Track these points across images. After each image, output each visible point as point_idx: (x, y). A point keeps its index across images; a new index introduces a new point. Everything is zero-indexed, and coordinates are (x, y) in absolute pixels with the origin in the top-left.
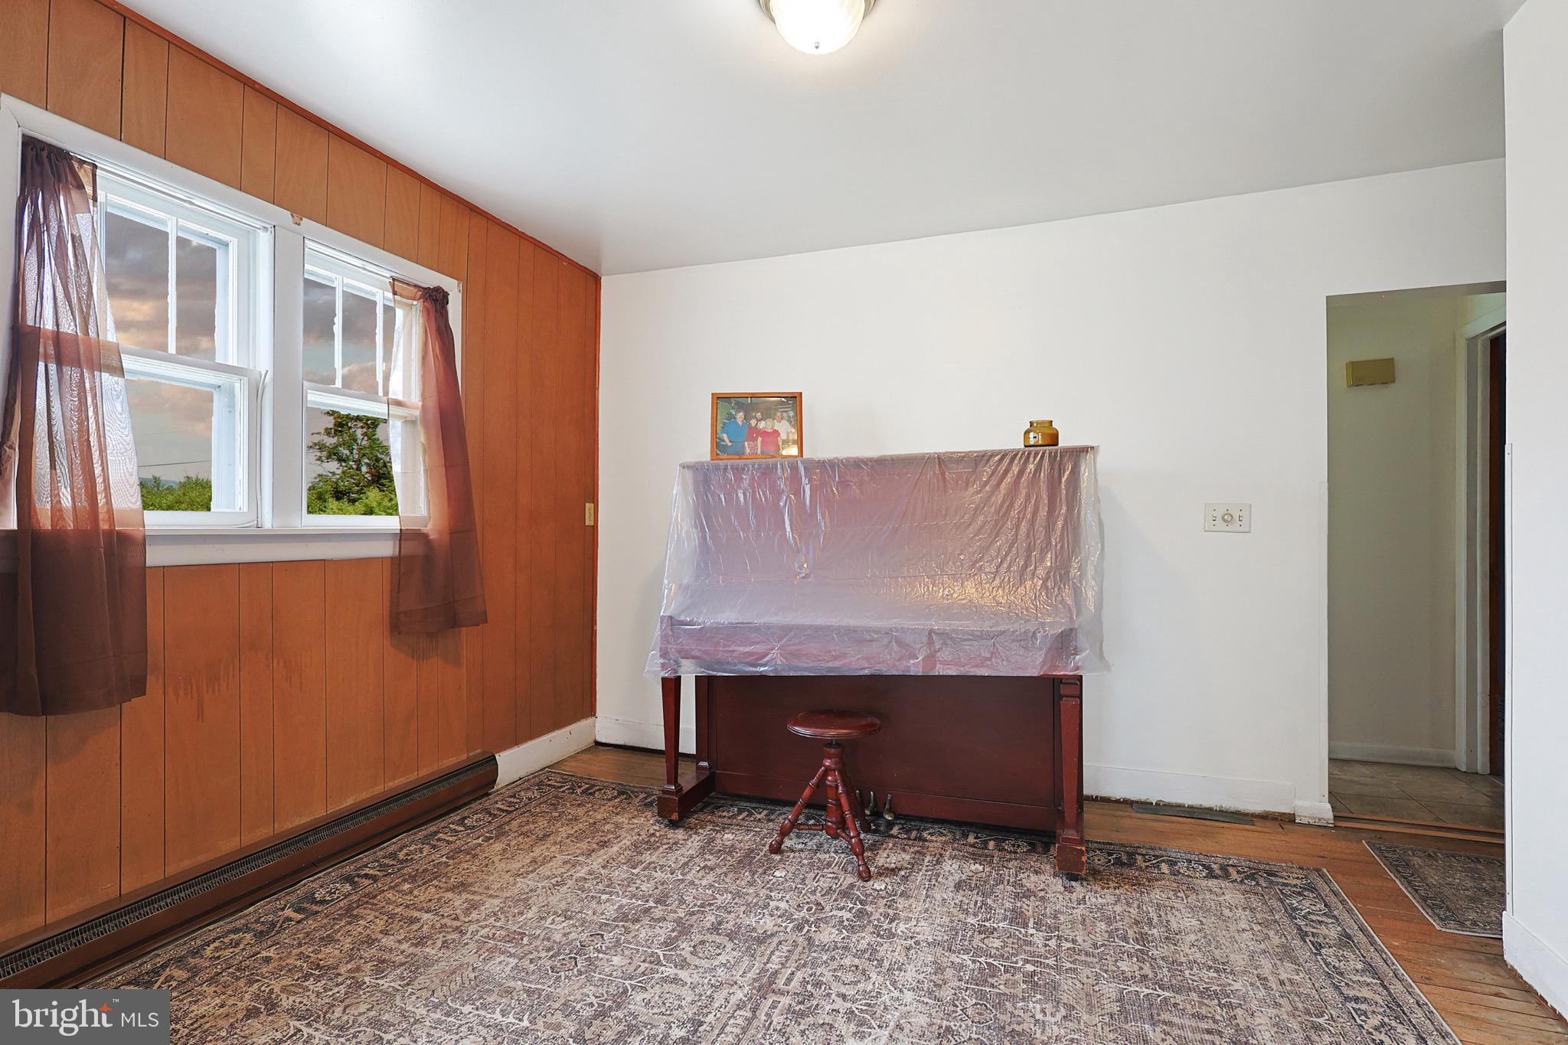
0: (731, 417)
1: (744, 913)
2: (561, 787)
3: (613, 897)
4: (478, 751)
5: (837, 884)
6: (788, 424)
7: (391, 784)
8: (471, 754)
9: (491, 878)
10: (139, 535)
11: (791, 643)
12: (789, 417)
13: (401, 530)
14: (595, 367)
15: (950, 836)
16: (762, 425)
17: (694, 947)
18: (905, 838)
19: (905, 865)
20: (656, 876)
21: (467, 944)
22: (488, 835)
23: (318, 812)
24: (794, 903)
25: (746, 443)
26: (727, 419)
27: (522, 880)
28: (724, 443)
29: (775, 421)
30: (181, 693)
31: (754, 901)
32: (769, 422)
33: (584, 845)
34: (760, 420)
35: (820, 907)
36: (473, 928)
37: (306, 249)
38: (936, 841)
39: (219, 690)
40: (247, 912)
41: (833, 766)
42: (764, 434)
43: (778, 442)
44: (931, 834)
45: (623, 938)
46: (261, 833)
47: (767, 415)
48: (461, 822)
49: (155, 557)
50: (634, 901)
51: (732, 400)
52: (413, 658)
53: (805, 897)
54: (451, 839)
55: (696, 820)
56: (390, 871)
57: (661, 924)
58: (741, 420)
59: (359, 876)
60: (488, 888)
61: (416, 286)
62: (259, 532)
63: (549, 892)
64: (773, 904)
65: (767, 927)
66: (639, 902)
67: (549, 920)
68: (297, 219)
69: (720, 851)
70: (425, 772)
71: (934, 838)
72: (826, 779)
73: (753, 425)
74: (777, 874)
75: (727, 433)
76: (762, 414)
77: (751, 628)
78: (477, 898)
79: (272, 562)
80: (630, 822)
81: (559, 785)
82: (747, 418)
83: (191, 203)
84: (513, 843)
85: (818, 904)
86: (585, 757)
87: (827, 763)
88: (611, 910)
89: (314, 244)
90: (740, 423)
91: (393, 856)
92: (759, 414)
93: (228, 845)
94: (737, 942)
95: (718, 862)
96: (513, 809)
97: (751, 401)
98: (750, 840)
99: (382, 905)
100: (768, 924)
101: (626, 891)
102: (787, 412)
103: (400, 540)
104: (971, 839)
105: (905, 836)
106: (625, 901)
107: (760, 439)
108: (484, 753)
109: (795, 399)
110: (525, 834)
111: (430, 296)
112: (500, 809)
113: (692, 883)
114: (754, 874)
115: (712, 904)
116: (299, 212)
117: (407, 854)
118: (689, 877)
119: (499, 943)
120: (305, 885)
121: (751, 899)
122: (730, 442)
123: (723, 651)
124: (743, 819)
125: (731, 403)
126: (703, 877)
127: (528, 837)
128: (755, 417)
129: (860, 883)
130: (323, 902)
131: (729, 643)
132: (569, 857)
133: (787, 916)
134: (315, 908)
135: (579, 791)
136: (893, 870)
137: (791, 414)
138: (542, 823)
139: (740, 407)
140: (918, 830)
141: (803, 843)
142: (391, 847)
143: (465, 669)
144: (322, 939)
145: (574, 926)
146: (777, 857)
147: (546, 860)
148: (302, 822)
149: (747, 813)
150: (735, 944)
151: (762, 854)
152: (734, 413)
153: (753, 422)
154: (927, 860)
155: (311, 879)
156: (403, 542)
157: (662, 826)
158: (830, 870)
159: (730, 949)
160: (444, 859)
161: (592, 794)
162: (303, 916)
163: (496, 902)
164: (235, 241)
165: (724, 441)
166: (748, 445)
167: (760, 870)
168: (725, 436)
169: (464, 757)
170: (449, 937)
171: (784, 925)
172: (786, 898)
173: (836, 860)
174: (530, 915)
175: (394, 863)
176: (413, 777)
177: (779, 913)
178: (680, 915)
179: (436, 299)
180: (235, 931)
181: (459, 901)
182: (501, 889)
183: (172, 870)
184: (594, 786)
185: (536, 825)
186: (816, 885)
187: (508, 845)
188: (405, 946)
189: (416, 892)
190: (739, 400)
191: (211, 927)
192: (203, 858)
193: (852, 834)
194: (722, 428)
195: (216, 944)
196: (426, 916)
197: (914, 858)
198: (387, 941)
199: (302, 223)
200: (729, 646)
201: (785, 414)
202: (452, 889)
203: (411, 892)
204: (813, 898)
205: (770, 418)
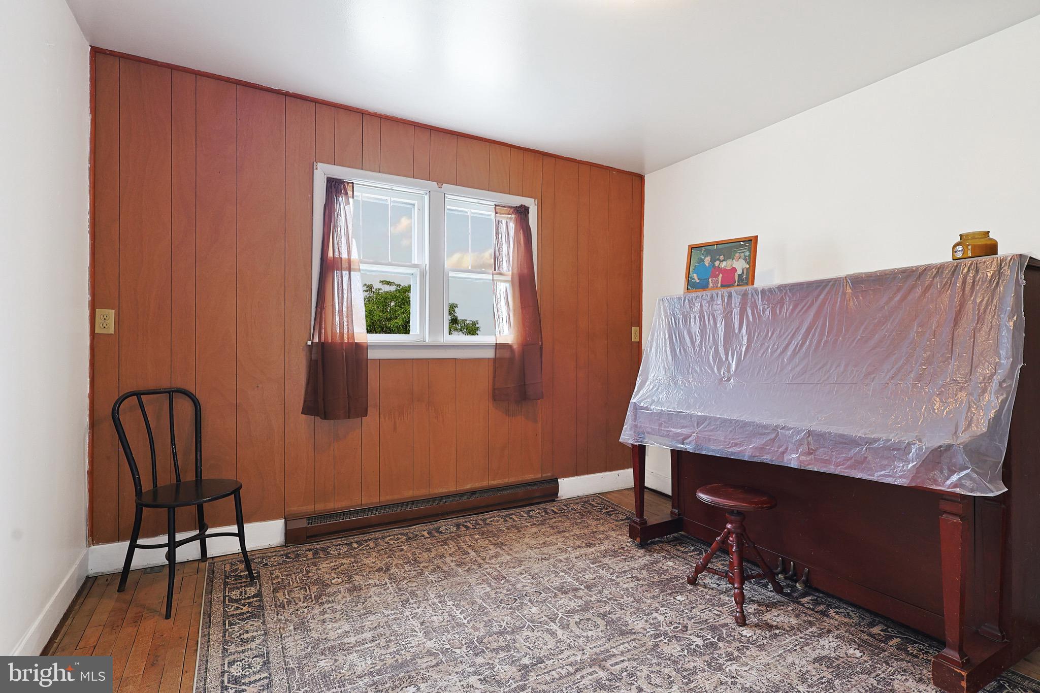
0: (701, 261)
1: (631, 613)
2: (596, 507)
3: (566, 576)
4: (549, 474)
5: (715, 619)
6: (744, 262)
7: (493, 482)
8: (544, 475)
9: (517, 545)
10: (365, 345)
11: (706, 429)
12: (746, 256)
13: (496, 343)
14: (641, 236)
15: (856, 620)
16: (723, 265)
17: (581, 620)
18: (809, 608)
19: (786, 627)
20: (600, 572)
21: (476, 573)
22: (535, 522)
23: (452, 488)
24: (669, 620)
25: (710, 280)
26: (697, 263)
27: (530, 551)
28: (694, 281)
29: (734, 260)
30: (387, 418)
31: (645, 608)
32: (729, 261)
33: (578, 543)
34: (722, 261)
35: (685, 629)
36: (486, 566)
37: (446, 199)
38: (836, 620)
39: (404, 419)
40: (412, 527)
41: (733, 530)
42: (724, 271)
43: (734, 277)
44: (837, 613)
45: (550, 599)
46: (422, 492)
47: (729, 256)
48: (528, 513)
49: (372, 355)
50: (575, 582)
51: (703, 248)
52: (506, 415)
53: (682, 619)
54: (516, 519)
55: (659, 547)
56: (477, 527)
57: (576, 600)
58: (708, 262)
59: (463, 525)
60: (511, 549)
61: (509, 207)
62: (422, 343)
63: (537, 561)
64: (655, 615)
65: (636, 627)
66: (577, 584)
67: (523, 576)
68: (440, 185)
69: (656, 570)
70: (513, 480)
71: (837, 617)
72: (729, 539)
73: (717, 265)
74: (679, 598)
75: (697, 274)
76: (724, 257)
77: (681, 416)
78: (501, 552)
79: (413, 359)
80: (617, 537)
81: (596, 505)
82: (713, 261)
83: (393, 190)
84: (542, 530)
85: (686, 627)
86: (627, 492)
87: (729, 526)
88: (557, 582)
89: (449, 196)
90: (707, 265)
91: (485, 520)
92: (722, 256)
93: (408, 494)
94: (608, 628)
95: (646, 577)
96: (560, 512)
97: (717, 247)
98: (682, 570)
99: (461, 541)
100: (639, 625)
101: (576, 575)
102: (743, 252)
103: (496, 349)
104: (876, 630)
105: (811, 607)
106: (570, 580)
107: (721, 275)
108: (553, 476)
109: (751, 242)
110: (552, 527)
111: (517, 211)
112: (553, 511)
113: (618, 584)
114: (661, 592)
115: (616, 600)
116: (440, 181)
117: (491, 521)
118: (618, 580)
119: (490, 578)
120: (440, 523)
121: (643, 607)
122: (699, 279)
123: (664, 430)
124: (691, 556)
125: (701, 251)
126: (628, 582)
127: (553, 529)
128: (718, 259)
129: (734, 626)
130: (441, 533)
131: (667, 425)
132: (563, 546)
133: (656, 625)
134: (436, 534)
135: (604, 511)
136: (772, 626)
137: (747, 253)
138: (568, 523)
139: (708, 253)
140: (828, 606)
141: (717, 584)
142: (487, 515)
143: (540, 425)
144: (426, 549)
145: (533, 584)
146: (690, 587)
147: (551, 544)
148: (443, 491)
149: (698, 552)
150: (607, 629)
151: (681, 581)
152: (703, 258)
153: (717, 263)
154: (811, 630)
155: (444, 521)
156: (497, 350)
157: (634, 545)
158: (720, 609)
159: (600, 630)
160: (504, 529)
161: (610, 515)
162: (429, 536)
163: (509, 558)
164: (417, 202)
165: (694, 279)
166: (712, 280)
167: (669, 591)
168: (695, 275)
169: (539, 476)
170: (473, 567)
171: (648, 630)
172: (667, 615)
173: (732, 604)
174: (517, 570)
175: (482, 524)
176: (506, 481)
177: (652, 622)
178: (592, 599)
179: (522, 212)
180: (401, 534)
181: (493, 550)
182: (516, 552)
183: (382, 499)
184: (616, 510)
185: (562, 524)
186: (699, 614)
187: (540, 531)
188: (453, 564)
189: (479, 541)
190: (706, 247)
191: (395, 530)
192: (396, 497)
193: (736, 586)
194: (694, 269)
195: (392, 537)
196: (473, 553)
197: (800, 625)
198: (448, 559)
199: (443, 186)
200: (668, 427)
201: (742, 254)
202: (494, 545)
203: (477, 540)
204: (686, 621)
205: (730, 258)
